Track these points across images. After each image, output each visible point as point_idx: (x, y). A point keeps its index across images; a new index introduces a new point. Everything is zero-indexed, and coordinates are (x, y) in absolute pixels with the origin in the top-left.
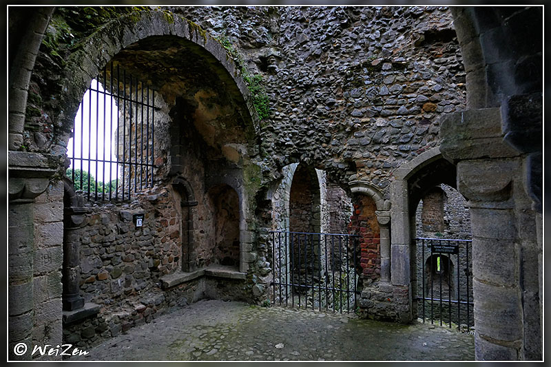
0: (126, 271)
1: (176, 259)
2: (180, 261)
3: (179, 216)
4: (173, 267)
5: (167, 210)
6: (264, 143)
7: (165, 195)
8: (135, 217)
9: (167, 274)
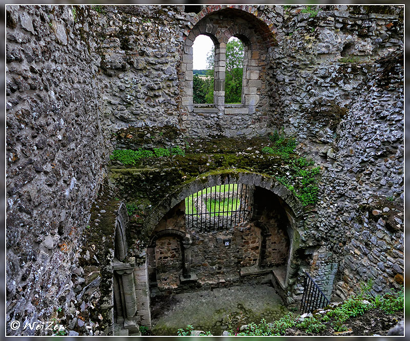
0: (219, 263)
1: (255, 260)
2: (257, 261)
3: (259, 239)
4: (252, 263)
5: (249, 237)
6: (306, 221)
7: (249, 229)
8: (224, 241)
9: (247, 266)
